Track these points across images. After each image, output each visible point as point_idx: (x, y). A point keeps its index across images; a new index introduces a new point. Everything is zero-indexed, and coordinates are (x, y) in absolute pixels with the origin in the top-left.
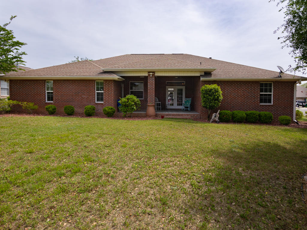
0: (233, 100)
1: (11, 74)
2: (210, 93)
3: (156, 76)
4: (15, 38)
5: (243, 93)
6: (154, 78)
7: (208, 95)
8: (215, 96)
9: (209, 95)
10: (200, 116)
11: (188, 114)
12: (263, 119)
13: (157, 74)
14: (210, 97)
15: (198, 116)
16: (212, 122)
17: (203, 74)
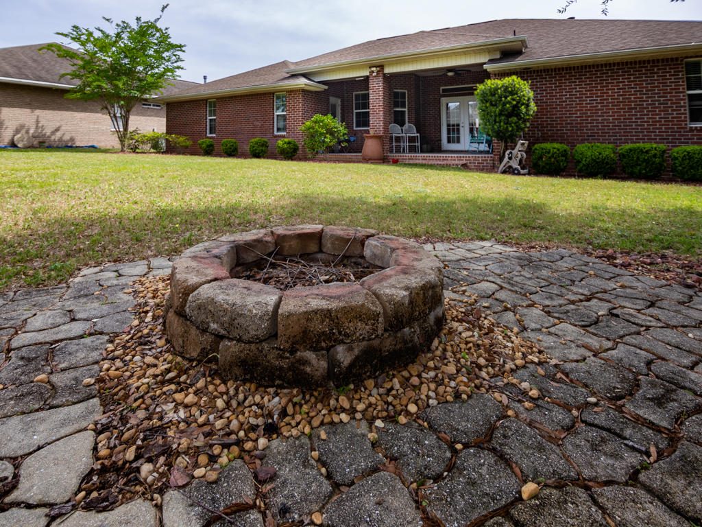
0: (589, 117)
1: (164, 92)
2: (493, 99)
3: (388, 74)
4: (170, 38)
5: (621, 95)
6: (381, 79)
7: (488, 105)
8: (504, 104)
9: (491, 105)
10: (493, 160)
11: (460, 157)
12: (680, 168)
13: (387, 70)
14: (493, 109)
15: (486, 160)
16: (504, 172)
17: (498, 56)
